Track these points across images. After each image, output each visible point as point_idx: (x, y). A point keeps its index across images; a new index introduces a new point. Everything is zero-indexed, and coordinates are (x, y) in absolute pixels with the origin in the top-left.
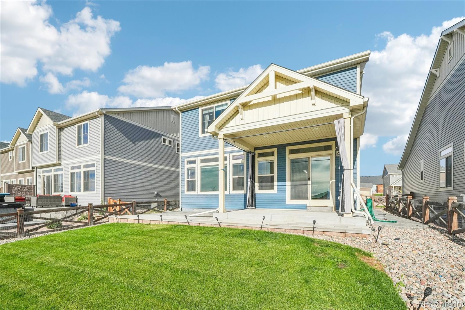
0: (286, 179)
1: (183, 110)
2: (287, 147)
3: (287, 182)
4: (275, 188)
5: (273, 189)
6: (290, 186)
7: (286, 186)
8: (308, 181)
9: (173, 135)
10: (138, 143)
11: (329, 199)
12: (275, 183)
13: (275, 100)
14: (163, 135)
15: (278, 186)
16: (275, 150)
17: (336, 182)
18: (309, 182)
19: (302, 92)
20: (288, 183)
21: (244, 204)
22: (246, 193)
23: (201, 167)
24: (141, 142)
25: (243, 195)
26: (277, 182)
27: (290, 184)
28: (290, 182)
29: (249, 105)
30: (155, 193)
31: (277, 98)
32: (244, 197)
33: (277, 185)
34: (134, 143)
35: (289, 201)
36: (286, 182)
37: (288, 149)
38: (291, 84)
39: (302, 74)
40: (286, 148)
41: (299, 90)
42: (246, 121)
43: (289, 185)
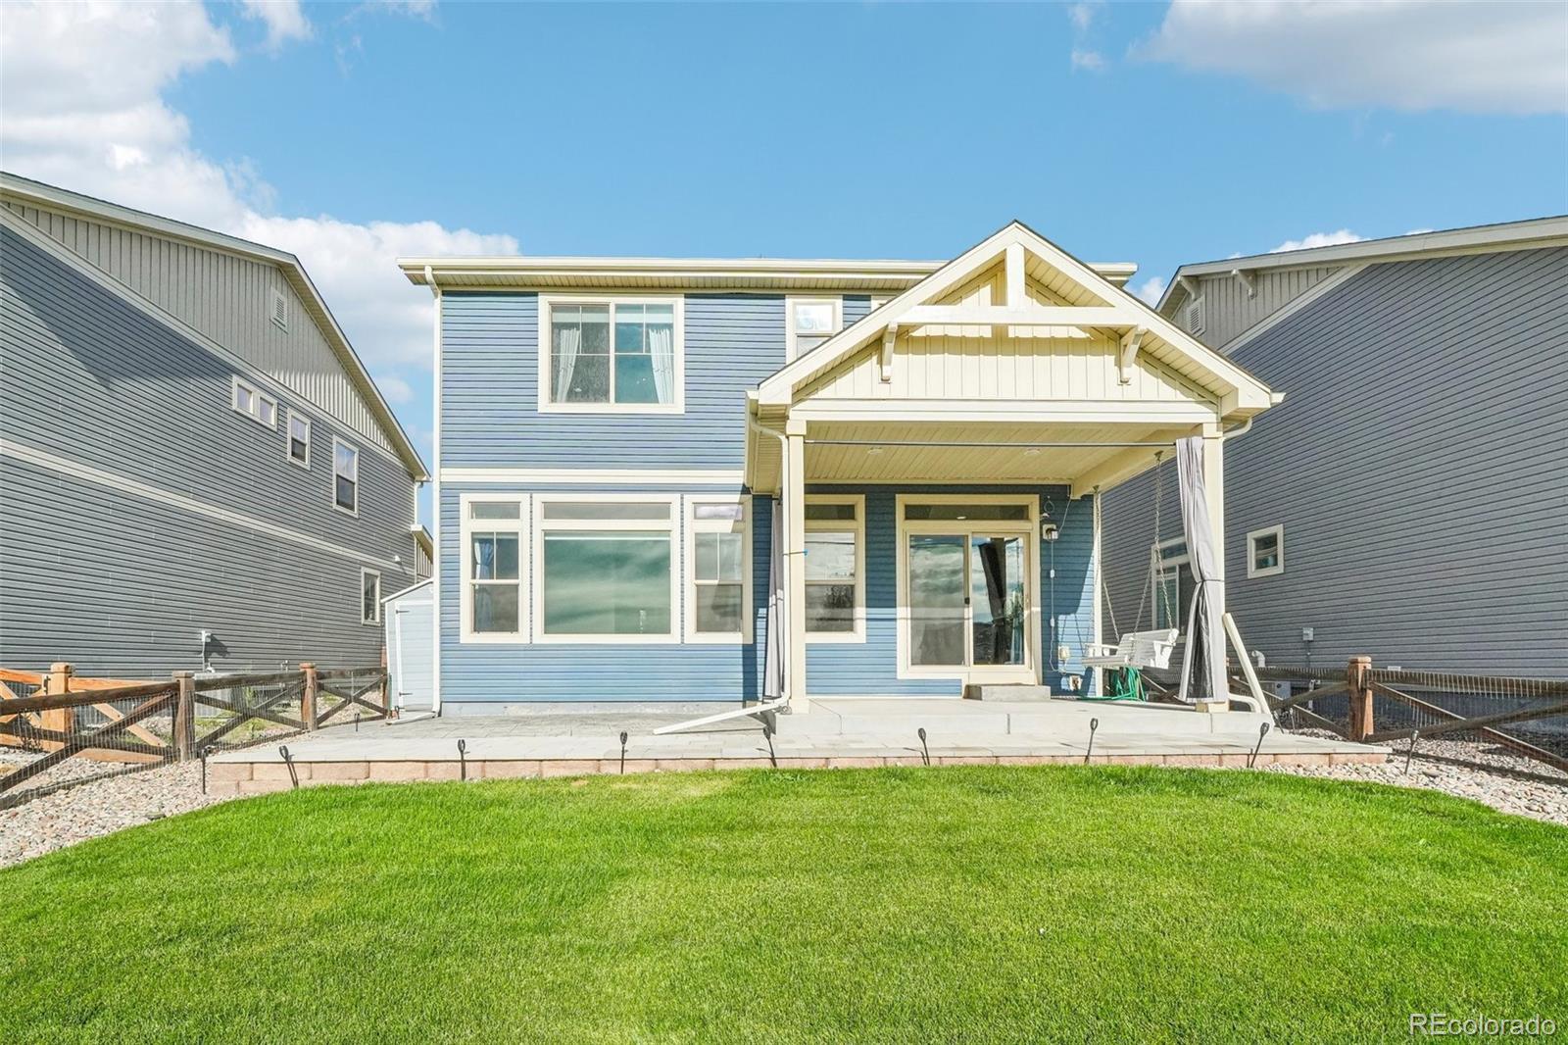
0: (895, 600)
1: (450, 285)
2: (897, 495)
3: (898, 608)
4: (861, 626)
5: (851, 629)
6: (909, 621)
7: (895, 620)
8: (964, 607)
9: (276, 378)
10: (123, 386)
11: (1023, 663)
12: (860, 611)
13: (1000, 342)
14: (239, 373)
15: (868, 619)
16: (859, 501)
17: (1042, 612)
18: (966, 610)
19: (1088, 335)
20: (902, 612)
21: (744, 683)
22: (752, 642)
23: (547, 533)
24: (136, 384)
25: (741, 648)
26: (867, 606)
27: (909, 616)
28: (909, 609)
29: (913, 337)
30: (204, 636)
31: (1011, 335)
32: (744, 658)
33: (864, 616)
34: (104, 382)
35: (906, 670)
36: (895, 607)
37: (902, 501)
38: (1056, 304)
39: (1103, 276)
40: (894, 499)
41: (1078, 326)
42: (897, 389)
43: (907, 619)
